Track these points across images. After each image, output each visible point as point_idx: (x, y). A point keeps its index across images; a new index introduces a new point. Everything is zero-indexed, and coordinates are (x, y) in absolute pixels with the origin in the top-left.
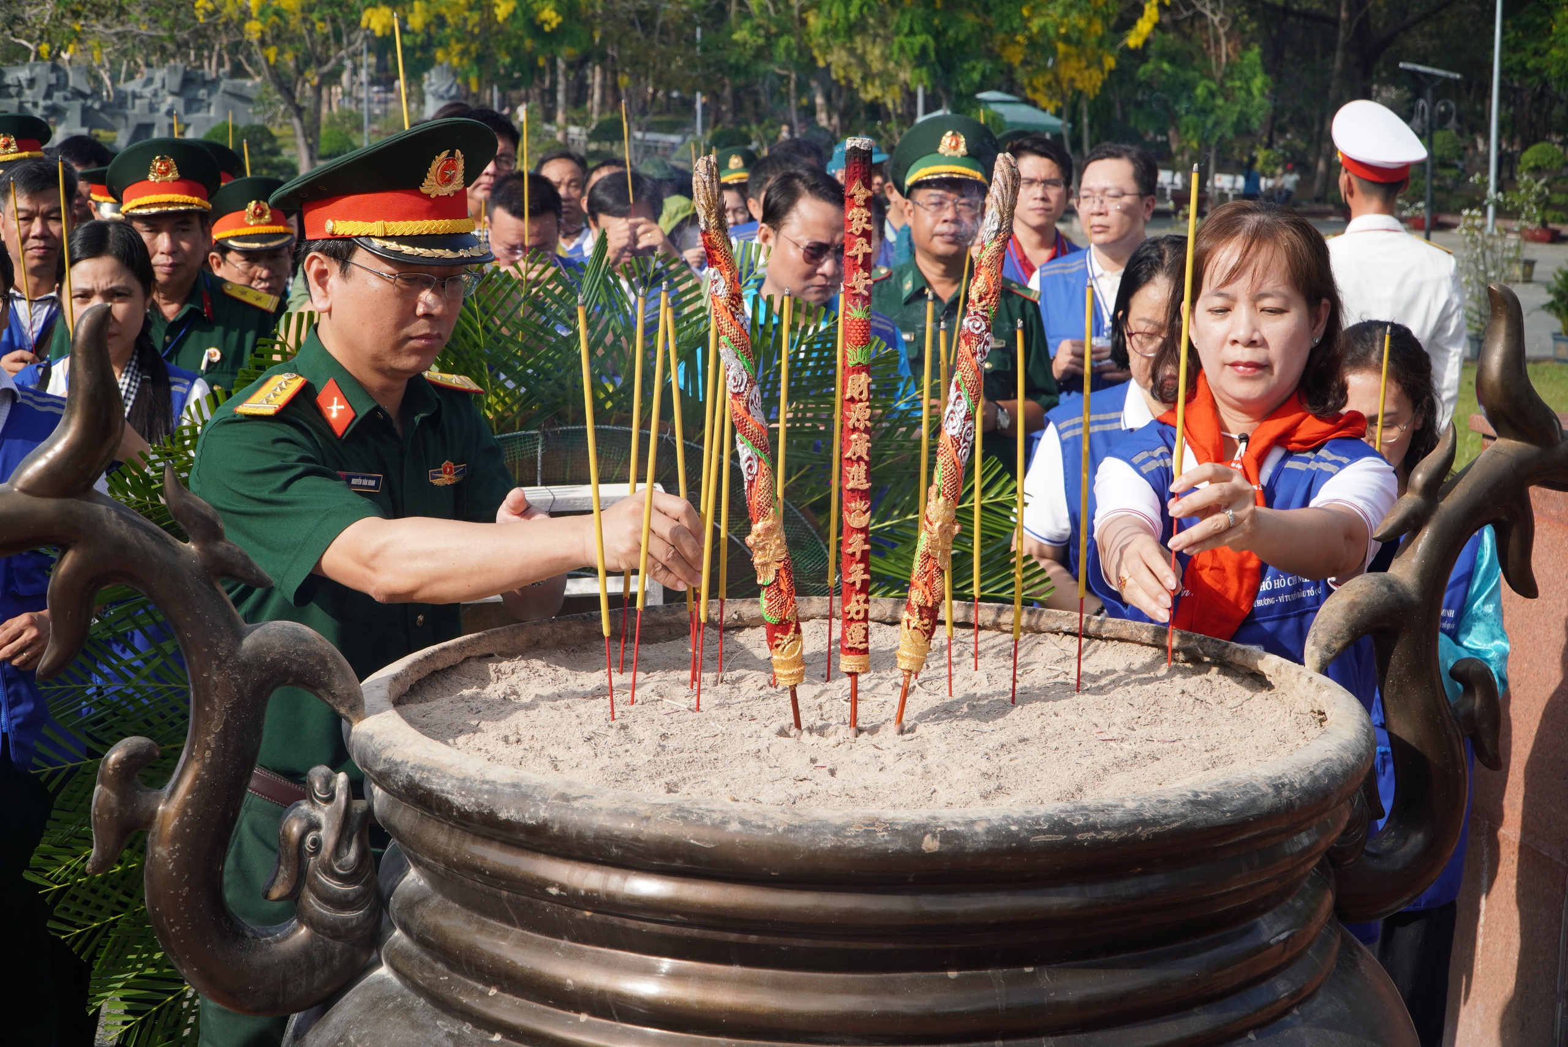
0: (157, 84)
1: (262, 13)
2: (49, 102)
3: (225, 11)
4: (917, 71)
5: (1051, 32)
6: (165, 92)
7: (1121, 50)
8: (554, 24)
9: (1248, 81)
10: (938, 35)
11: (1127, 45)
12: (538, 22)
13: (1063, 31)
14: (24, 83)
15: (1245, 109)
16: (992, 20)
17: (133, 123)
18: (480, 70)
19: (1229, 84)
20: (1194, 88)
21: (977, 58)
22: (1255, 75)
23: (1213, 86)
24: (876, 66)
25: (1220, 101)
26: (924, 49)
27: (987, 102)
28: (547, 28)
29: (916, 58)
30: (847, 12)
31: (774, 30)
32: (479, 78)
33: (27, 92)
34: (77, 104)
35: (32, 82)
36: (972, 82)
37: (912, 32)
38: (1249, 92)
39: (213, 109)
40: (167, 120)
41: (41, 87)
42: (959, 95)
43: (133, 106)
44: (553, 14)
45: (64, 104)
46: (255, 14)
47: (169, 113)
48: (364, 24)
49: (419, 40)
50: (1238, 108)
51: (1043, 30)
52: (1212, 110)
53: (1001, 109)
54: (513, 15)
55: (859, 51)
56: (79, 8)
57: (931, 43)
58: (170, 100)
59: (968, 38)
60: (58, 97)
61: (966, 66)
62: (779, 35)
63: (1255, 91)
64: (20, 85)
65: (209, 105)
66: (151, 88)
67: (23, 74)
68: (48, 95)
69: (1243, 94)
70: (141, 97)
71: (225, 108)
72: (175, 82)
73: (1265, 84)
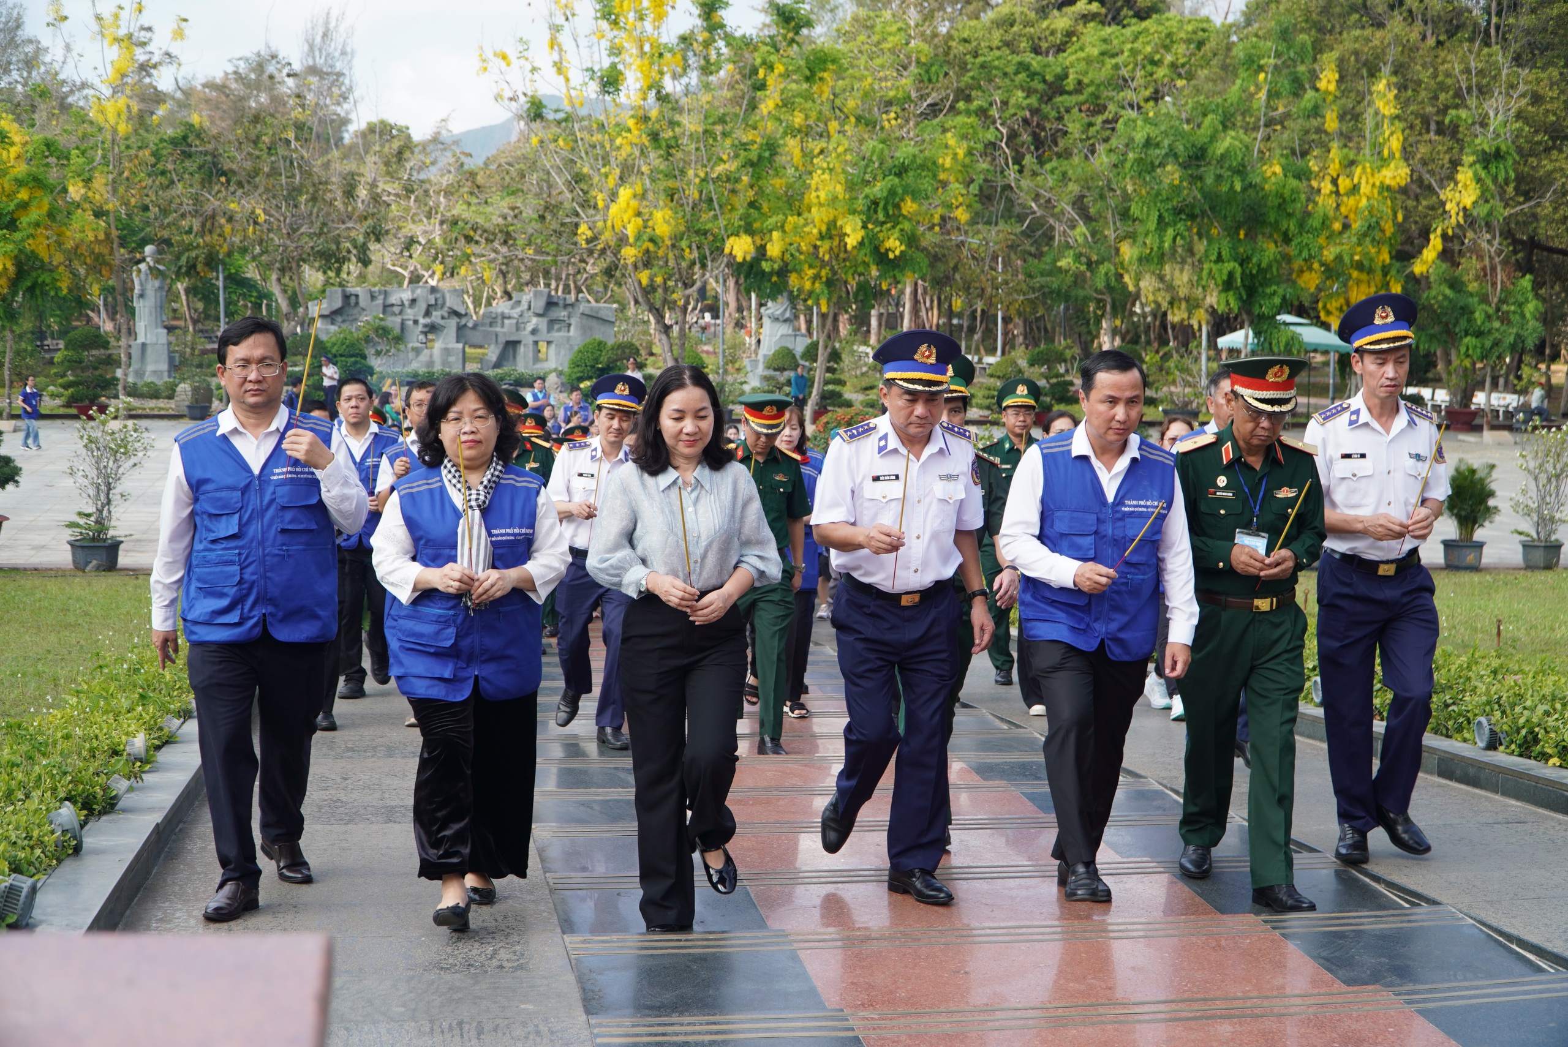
0: (524, 306)
1: (638, 238)
2: (427, 321)
3: (603, 238)
4: (1223, 295)
5: (1347, 259)
6: (531, 313)
7: (1407, 276)
8: (897, 253)
9: (1521, 305)
10: (1243, 262)
11: (1412, 272)
12: (882, 250)
13: (1357, 258)
14: (406, 303)
15: (1521, 332)
16: (1292, 250)
17: (502, 340)
18: (830, 293)
19: (1505, 308)
20: (1472, 313)
21: (1278, 284)
22: (1527, 300)
23: (1491, 311)
24: (1183, 292)
25: (1497, 324)
26: (1231, 275)
27: (1286, 324)
28: (891, 256)
29: (1224, 282)
30: (1162, 242)
31: (1095, 258)
32: (829, 300)
33: (409, 311)
34: (453, 322)
35: (413, 301)
36: (1274, 306)
37: (1219, 259)
38: (1523, 316)
39: (572, 328)
40: (532, 338)
41: (422, 306)
42: (1262, 317)
43: (503, 326)
44: (897, 243)
45: (442, 322)
46: (631, 240)
47: (534, 332)
48: (727, 251)
49: (776, 266)
50: (1515, 330)
51: (1339, 258)
52: (1490, 332)
53: (1299, 330)
54: (861, 244)
55: (1168, 277)
56: (472, 233)
57: (1239, 270)
58: (535, 320)
59: (1270, 266)
60: (436, 316)
61: (1268, 291)
62: (1099, 262)
63: (1528, 315)
64: (402, 305)
65: (569, 325)
66: (518, 310)
67: (406, 295)
68: (427, 314)
69: (1517, 317)
70: (509, 318)
71: (584, 329)
72: (539, 305)
73: (1537, 309)
